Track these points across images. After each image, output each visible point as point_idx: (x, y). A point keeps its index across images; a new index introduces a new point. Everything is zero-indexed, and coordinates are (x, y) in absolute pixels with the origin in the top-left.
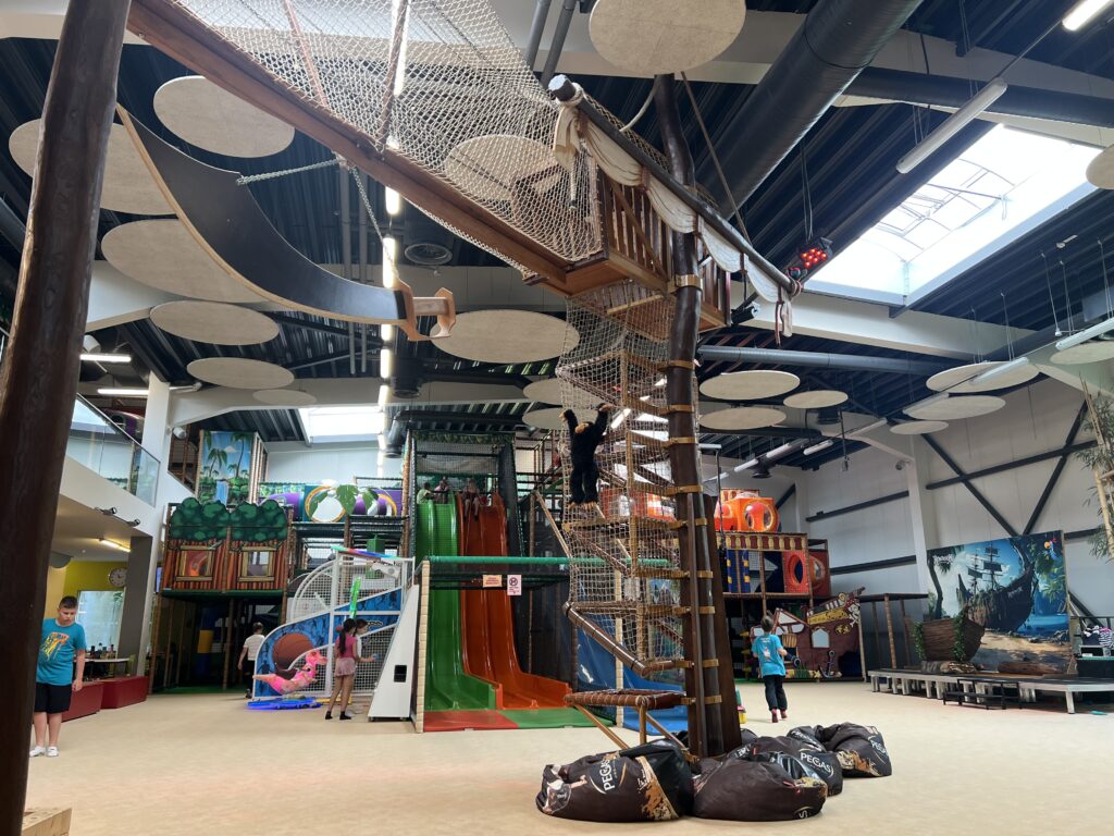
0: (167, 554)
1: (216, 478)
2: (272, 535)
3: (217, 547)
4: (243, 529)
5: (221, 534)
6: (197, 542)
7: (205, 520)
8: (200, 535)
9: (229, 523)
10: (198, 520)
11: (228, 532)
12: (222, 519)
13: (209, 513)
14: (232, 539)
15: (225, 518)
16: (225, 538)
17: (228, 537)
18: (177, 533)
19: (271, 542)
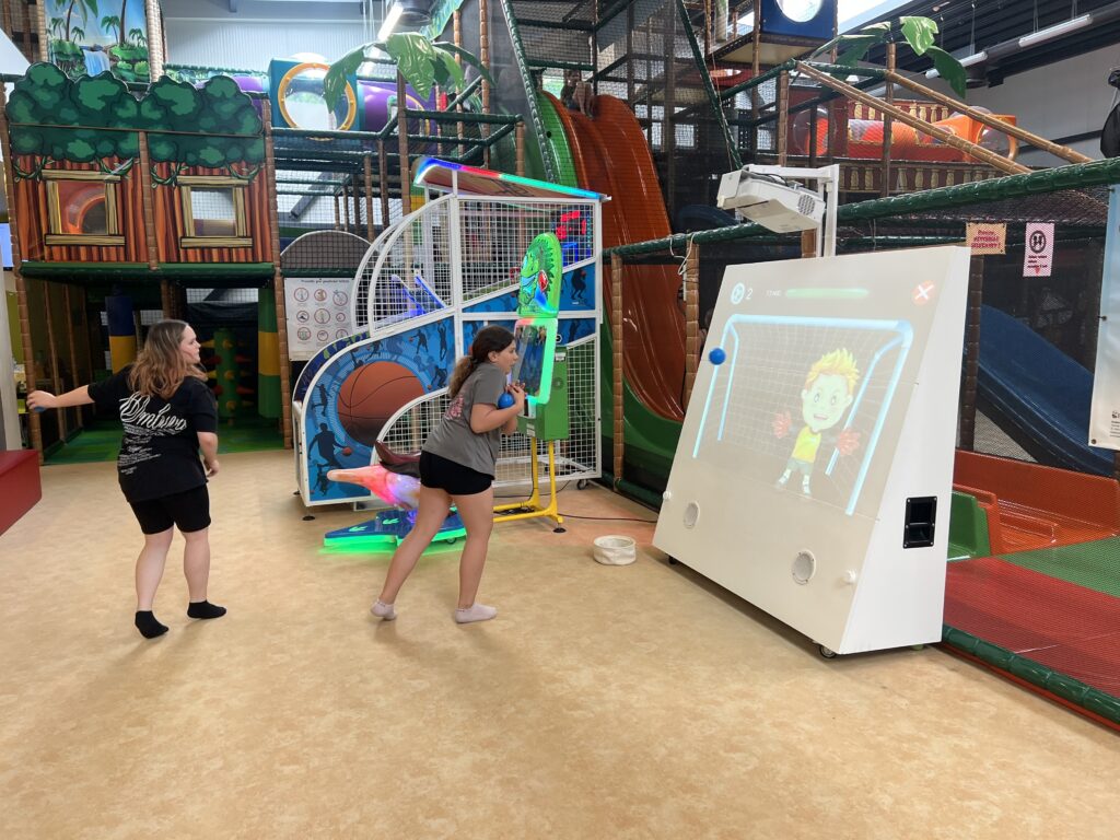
0: (16, 186)
1: (79, 43)
2: (235, 153)
3: (123, 174)
4: (170, 137)
5: (126, 146)
6: (78, 163)
7: (86, 114)
8: (80, 148)
9: (139, 122)
10: (69, 114)
11: (142, 145)
12: (122, 113)
13: (91, 99)
14: (153, 159)
15: (129, 111)
16: (136, 155)
17: (143, 154)
18: (27, 142)
19: (234, 167)
